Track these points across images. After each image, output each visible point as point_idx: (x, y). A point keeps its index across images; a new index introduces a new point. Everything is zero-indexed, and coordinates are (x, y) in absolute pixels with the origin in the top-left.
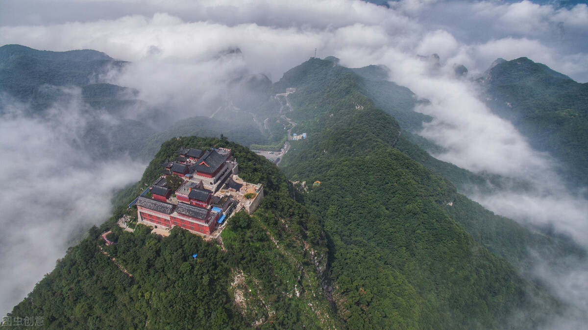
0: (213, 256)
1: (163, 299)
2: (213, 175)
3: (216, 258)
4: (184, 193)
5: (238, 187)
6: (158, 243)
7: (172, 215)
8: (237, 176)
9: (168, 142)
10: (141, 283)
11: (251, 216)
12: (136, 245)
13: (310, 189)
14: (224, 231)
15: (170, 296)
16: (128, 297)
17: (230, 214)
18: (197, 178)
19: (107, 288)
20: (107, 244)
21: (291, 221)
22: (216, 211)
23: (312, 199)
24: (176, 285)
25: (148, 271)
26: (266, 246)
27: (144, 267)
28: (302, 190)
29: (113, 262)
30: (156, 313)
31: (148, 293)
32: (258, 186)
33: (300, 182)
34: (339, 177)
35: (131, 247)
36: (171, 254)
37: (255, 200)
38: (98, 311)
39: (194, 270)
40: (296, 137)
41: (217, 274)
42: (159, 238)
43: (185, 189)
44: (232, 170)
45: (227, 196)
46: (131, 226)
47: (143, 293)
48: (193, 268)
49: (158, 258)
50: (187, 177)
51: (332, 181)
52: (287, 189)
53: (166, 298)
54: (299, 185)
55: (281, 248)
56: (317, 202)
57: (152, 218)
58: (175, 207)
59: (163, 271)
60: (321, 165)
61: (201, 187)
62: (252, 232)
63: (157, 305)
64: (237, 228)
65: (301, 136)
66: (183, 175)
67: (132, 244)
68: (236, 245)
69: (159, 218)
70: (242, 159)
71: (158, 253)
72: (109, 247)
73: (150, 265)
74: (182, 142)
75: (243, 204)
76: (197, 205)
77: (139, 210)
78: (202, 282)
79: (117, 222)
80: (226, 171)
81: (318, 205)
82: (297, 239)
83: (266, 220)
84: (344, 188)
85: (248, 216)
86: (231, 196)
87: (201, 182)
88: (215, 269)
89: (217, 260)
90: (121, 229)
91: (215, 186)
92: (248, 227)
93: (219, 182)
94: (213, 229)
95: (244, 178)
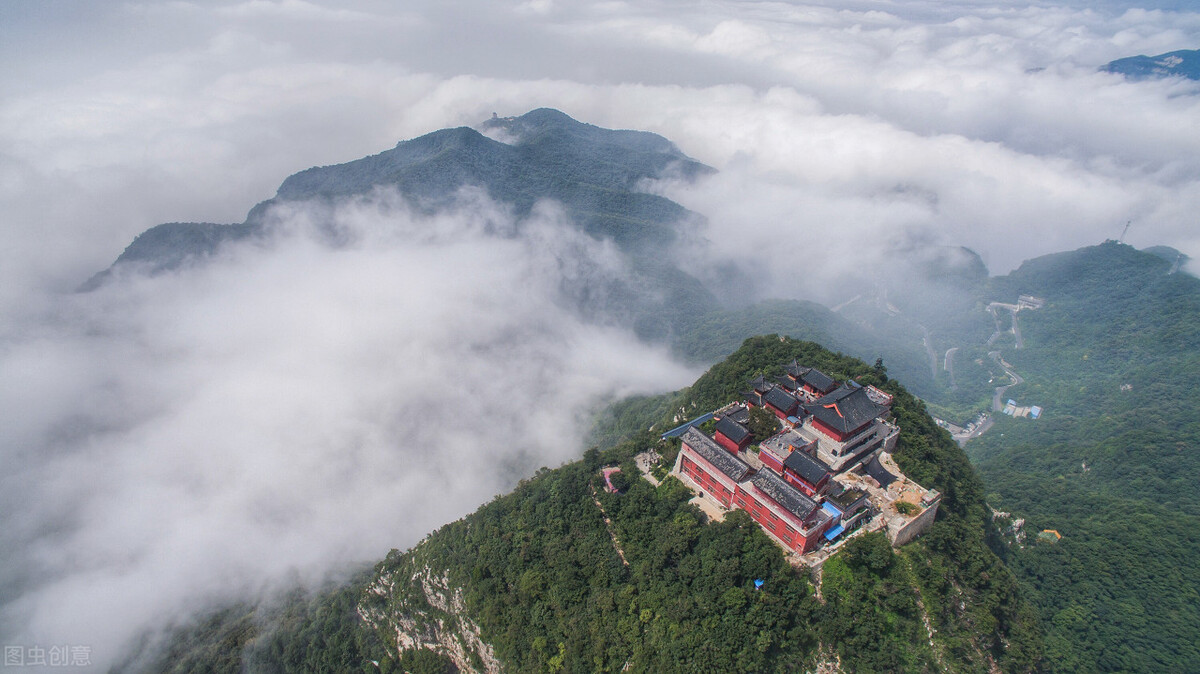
0: (793, 601)
1: (673, 637)
2: (844, 437)
3: (798, 608)
4: (777, 451)
5: (885, 480)
6: (697, 527)
7: (740, 485)
8: (889, 455)
9: (761, 339)
10: (641, 585)
11: (896, 551)
12: (656, 514)
13: (1029, 540)
14: (832, 559)
15: (687, 638)
16: (610, 602)
17: (854, 530)
18: (810, 432)
19: (581, 567)
20: (606, 490)
21: (976, 599)
22: (829, 511)
23: (1028, 566)
24: (705, 623)
25: (662, 570)
26: (908, 631)
27: (659, 561)
28: (1010, 535)
29: (606, 525)
30: (651, 655)
31: (648, 611)
32: (931, 495)
33: (1011, 516)
34: (1117, 544)
35: (645, 511)
36: (715, 558)
37: (915, 520)
38: (554, 597)
39: (748, 611)
40: (1012, 410)
41: (787, 639)
42: (701, 518)
43: (780, 445)
44: (882, 440)
45: (860, 491)
46: (658, 474)
47: (638, 606)
48: (748, 605)
49: (689, 556)
50: (790, 422)
51: (1096, 545)
52: (982, 523)
53: (678, 638)
54: (1005, 523)
55: (937, 649)
56: (1040, 578)
57: (699, 475)
58: (751, 473)
59: (689, 584)
60: (1071, 495)
61: (812, 452)
62: (889, 585)
63: (657, 642)
64: (861, 564)
65: (1027, 410)
66: (783, 415)
67: (649, 508)
68: (847, 599)
69: (714, 480)
70: (909, 424)
71: (692, 545)
72: (608, 495)
73: (669, 562)
74: (790, 348)
75: (887, 519)
76: (794, 484)
77: (683, 451)
78: (755, 641)
79: (634, 456)
80: (871, 437)
81: (1038, 587)
82: (978, 646)
83: (925, 575)
84: (1123, 577)
85: (890, 548)
86: (866, 494)
87: (815, 444)
88: (788, 628)
89: (799, 611)
90: (637, 472)
91: (842, 460)
92: (884, 573)
93: (851, 455)
94: (811, 546)
95: (902, 466)
